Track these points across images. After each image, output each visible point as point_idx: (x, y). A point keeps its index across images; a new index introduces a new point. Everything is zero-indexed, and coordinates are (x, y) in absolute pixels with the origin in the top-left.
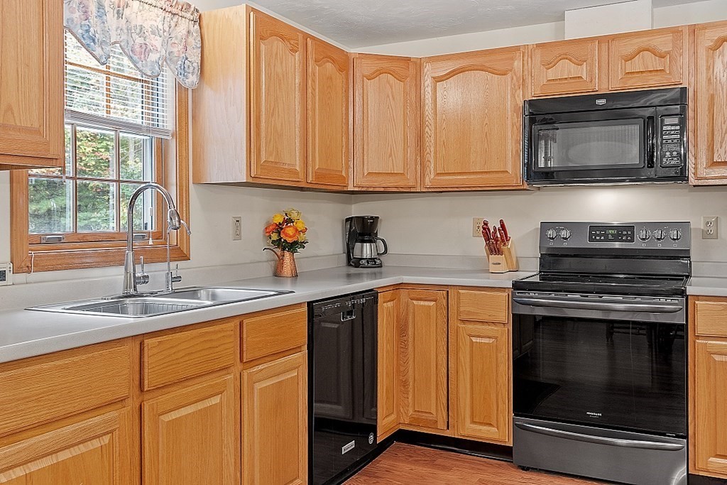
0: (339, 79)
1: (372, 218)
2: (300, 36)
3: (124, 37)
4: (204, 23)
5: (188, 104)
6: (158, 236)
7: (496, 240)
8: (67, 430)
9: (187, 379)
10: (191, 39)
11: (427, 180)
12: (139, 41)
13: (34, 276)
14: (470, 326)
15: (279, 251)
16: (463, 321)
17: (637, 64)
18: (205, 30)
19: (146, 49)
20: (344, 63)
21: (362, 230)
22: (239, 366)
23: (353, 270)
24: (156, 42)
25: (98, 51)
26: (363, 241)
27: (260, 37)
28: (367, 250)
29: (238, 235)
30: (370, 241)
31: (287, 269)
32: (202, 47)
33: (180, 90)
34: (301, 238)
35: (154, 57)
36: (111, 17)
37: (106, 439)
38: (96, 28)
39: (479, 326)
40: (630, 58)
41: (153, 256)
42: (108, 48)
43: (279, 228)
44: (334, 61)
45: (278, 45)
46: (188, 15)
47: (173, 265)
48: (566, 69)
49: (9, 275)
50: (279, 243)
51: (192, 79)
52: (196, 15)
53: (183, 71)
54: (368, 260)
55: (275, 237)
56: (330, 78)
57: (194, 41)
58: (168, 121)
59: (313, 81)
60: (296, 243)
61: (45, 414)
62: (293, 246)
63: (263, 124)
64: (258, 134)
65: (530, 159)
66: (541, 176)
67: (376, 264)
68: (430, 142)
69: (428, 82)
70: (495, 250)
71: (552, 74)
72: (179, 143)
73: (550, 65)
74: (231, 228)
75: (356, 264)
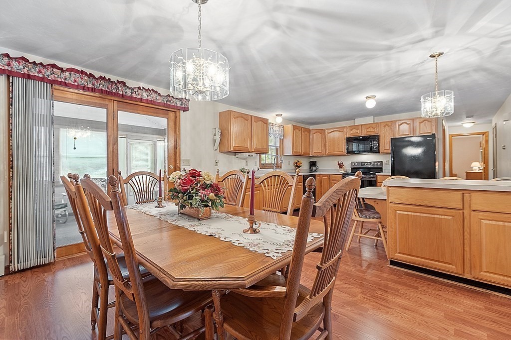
0: (308, 134)
1: (315, 161)
2: (301, 128)
4: (284, 127)
5: (282, 141)
7: (341, 166)
10: (282, 131)
11: (326, 153)
12: (275, 132)
13: (262, 169)
16: (333, 181)
17: (369, 130)
18: (284, 129)
20: (309, 131)
21: (313, 164)
24: (277, 132)
27: (294, 130)
28: (314, 168)
30: (314, 166)
32: (284, 132)
33: (280, 140)
34: (301, 165)
35: (277, 135)
36: (272, 130)
38: (270, 131)
41: (277, 168)
42: (271, 135)
43: (297, 163)
44: (307, 132)
45: (297, 130)
46: (282, 127)
47: (279, 169)
48: (354, 131)
49: (259, 169)
51: (282, 137)
55: (296, 165)
56: (306, 135)
58: (278, 145)
59: (303, 136)
62: (299, 167)
64: (294, 147)
65: (347, 149)
66: (350, 152)
67: (316, 171)
68: (327, 146)
69: (327, 134)
70: (341, 167)
71: (352, 132)
72: (281, 148)
73: (351, 130)
74: (288, 163)
75: (311, 171)
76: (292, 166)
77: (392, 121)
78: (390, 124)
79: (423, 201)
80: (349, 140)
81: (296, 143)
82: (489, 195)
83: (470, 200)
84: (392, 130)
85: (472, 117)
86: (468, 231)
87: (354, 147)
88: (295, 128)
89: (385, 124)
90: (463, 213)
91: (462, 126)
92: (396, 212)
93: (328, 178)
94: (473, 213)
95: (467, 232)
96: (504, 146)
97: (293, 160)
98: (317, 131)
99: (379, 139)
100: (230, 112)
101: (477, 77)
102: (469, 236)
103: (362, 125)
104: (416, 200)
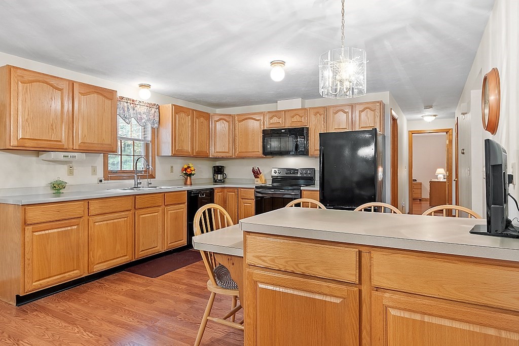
0: (205, 122)
1: (221, 166)
2: (191, 111)
3: (135, 115)
4: (160, 108)
5: (155, 132)
6: (145, 172)
7: (256, 174)
8: (116, 215)
9: (148, 207)
10: (156, 114)
11: (236, 154)
12: (139, 116)
13: (109, 181)
14: (244, 200)
15: (186, 177)
16: (242, 199)
17: (295, 119)
18: (160, 111)
19: (141, 119)
20: (207, 116)
21: (219, 170)
22: (164, 206)
23: (215, 183)
24: (145, 116)
25: (127, 121)
26: (218, 174)
27: (176, 113)
28: (219, 177)
29: (172, 171)
30: (220, 174)
31: (189, 182)
32: (159, 116)
33: (153, 129)
34: (193, 172)
35: (143, 121)
36: (131, 111)
37: (126, 219)
38: (127, 114)
39: (247, 200)
40: (293, 117)
41: (143, 177)
42: (130, 120)
43: (186, 169)
44: (204, 117)
45: (183, 115)
46: (155, 107)
47: (149, 180)
48: (275, 120)
49: (103, 181)
50: (186, 174)
51: (156, 125)
52: (158, 106)
53: (153, 123)
54: (219, 180)
55: (184, 172)
56: (202, 122)
57: (157, 114)
58: (149, 138)
59: (196, 124)
60: (191, 174)
61: (111, 211)
62: (190, 175)
63: (177, 139)
64: (175, 142)
65: (264, 147)
66: (268, 153)
67: (222, 181)
68: (237, 142)
69: (237, 122)
70: (256, 177)
71: (271, 121)
72: (152, 144)
73: (271, 118)
74: (170, 169)
75: (215, 181)
76: (178, 174)
77: (324, 107)
78: (322, 111)
79: (297, 265)
80: (268, 134)
81: (179, 135)
82: (399, 257)
83: (371, 266)
84: (326, 121)
85: (431, 107)
86: (368, 328)
87: (274, 144)
88: (178, 110)
89: (316, 111)
90: (360, 291)
91: (422, 120)
92: (256, 286)
93: (235, 195)
94: (375, 293)
95: (367, 332)
96: (463, 150)
97: (179, 165)
98: (222, 117)
99: (307, 133)
100: (10, 68)
101: (419, 39)
102: (369, 339)
103: (285, 111)
104: (287, 262)
